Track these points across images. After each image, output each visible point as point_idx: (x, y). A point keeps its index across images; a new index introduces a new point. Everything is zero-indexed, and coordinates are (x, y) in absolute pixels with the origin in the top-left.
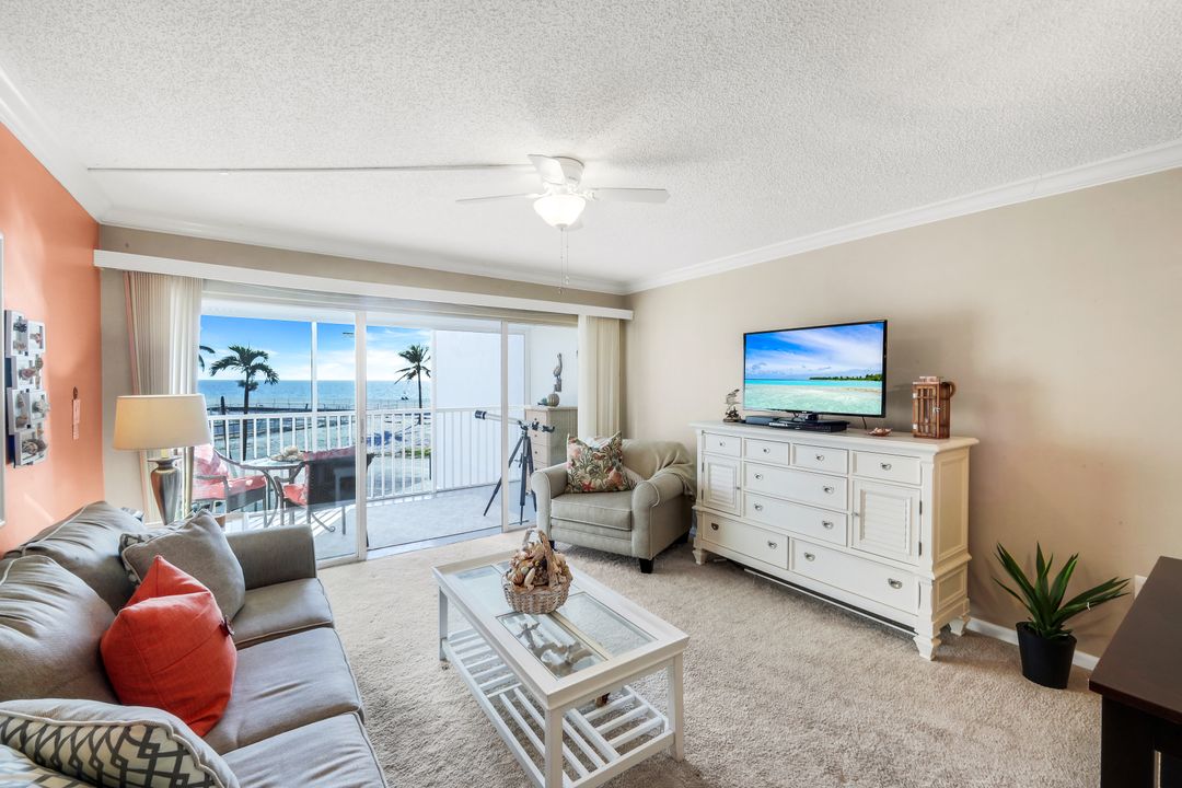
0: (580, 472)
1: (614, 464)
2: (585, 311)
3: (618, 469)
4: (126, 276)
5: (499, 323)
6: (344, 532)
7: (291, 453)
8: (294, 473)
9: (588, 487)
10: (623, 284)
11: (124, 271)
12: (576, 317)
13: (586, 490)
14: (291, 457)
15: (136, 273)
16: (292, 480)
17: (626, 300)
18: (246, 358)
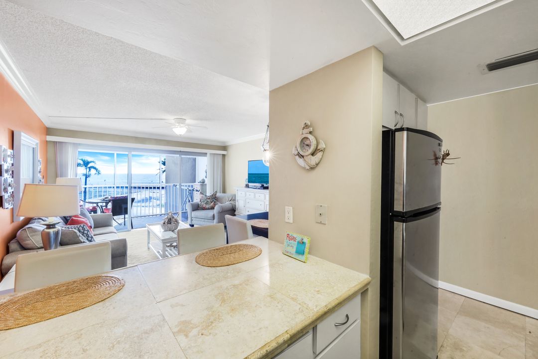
0: (203, 203)
1: (213, 201)
2: (209, 151)
3: (215, 202)
4: (55, 143)
5: (178, 155)
6: (125, 225)
7: (106, 198)
8: (107, 203)
9: (205, 208)
10: (224, 142)
11: (54, 142)
12: (206, 153)
13: (204, 209)
14: (106, 199)
15: (59, 142)
16: (106, 206)
17: (224, 148)
18: (86, 164)
